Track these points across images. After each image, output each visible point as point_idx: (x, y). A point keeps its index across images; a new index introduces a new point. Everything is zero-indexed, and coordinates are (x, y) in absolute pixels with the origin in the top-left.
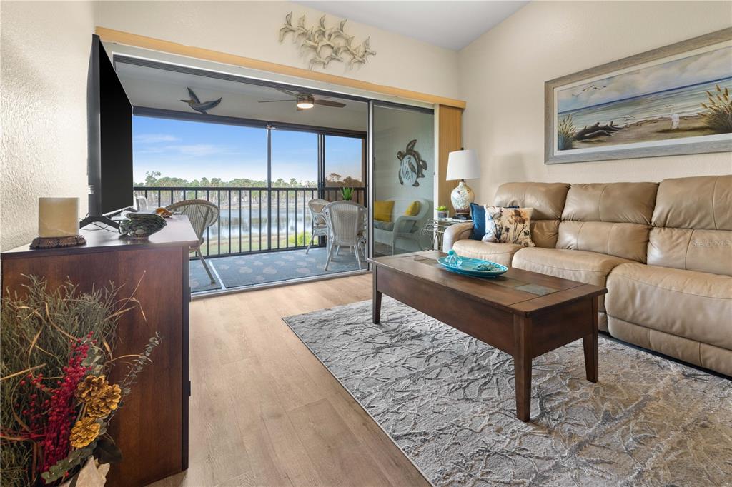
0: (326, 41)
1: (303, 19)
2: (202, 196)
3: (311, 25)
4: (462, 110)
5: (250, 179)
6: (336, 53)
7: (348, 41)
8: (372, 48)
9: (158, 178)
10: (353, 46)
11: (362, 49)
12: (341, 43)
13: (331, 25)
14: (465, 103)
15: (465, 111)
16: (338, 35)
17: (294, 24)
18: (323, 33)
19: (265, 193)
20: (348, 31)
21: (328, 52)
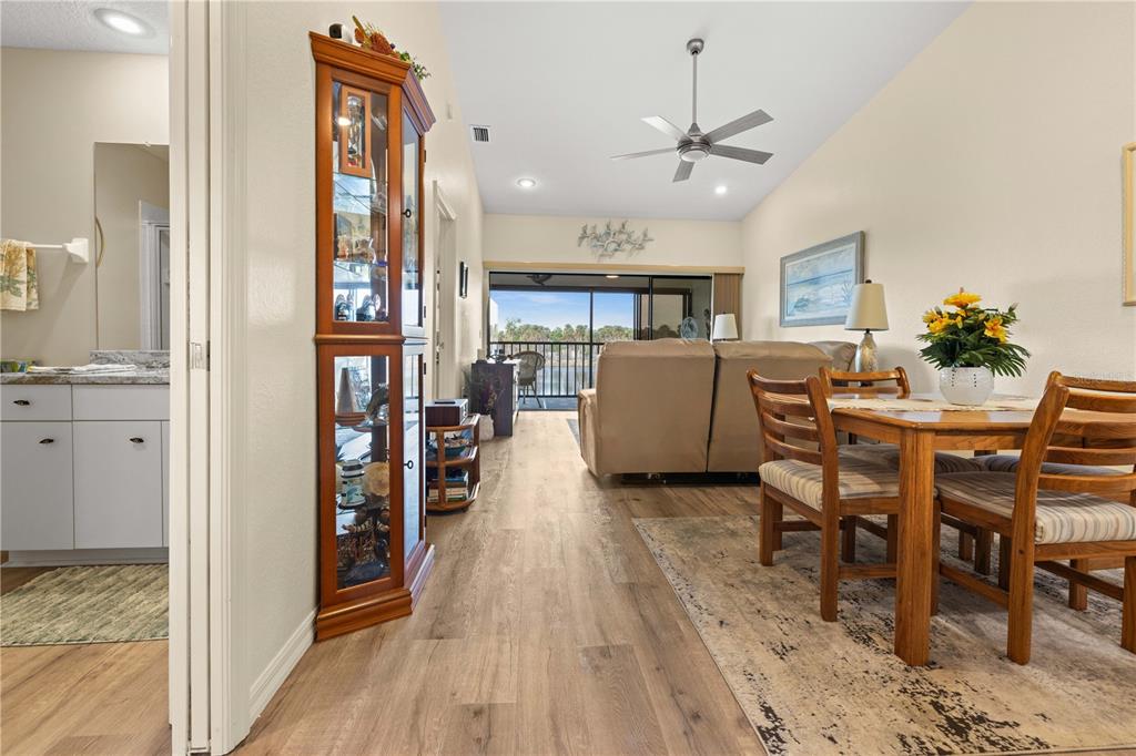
0: (611, 239)
1: (594, 228)
2: (532, 348)
3: (601, 230)
4: (740, 276)
5: (623, 326)
6: (619, 245)
7: (629, 236)
8: (650, 235)
9: (518, 325)
10: (634, 237)
11: (642, 237)
12: (624, 237)
13: (616, 226)
14: (743, 268)
15: (745, 276)
16: (621, 232)
17: (589, 232)
18: (609, 234)
19: (587, 347)
20: (628, 228)
21: (614, 246)
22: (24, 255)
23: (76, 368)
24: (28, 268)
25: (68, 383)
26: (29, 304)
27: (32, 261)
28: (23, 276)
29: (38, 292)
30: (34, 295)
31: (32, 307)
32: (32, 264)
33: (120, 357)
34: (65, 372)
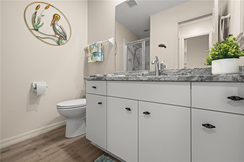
22: (100, 45)
23: (109, 75)
24: (101, 49)
25: (106, 80)
26: (101, 59)
27: (102, 46)
28: (100, 51)
29: (103, 56)
30: (102, 57)
31: (102, 60)
32: (102, 48)
33: (121, 74)
34: (105, 76)
